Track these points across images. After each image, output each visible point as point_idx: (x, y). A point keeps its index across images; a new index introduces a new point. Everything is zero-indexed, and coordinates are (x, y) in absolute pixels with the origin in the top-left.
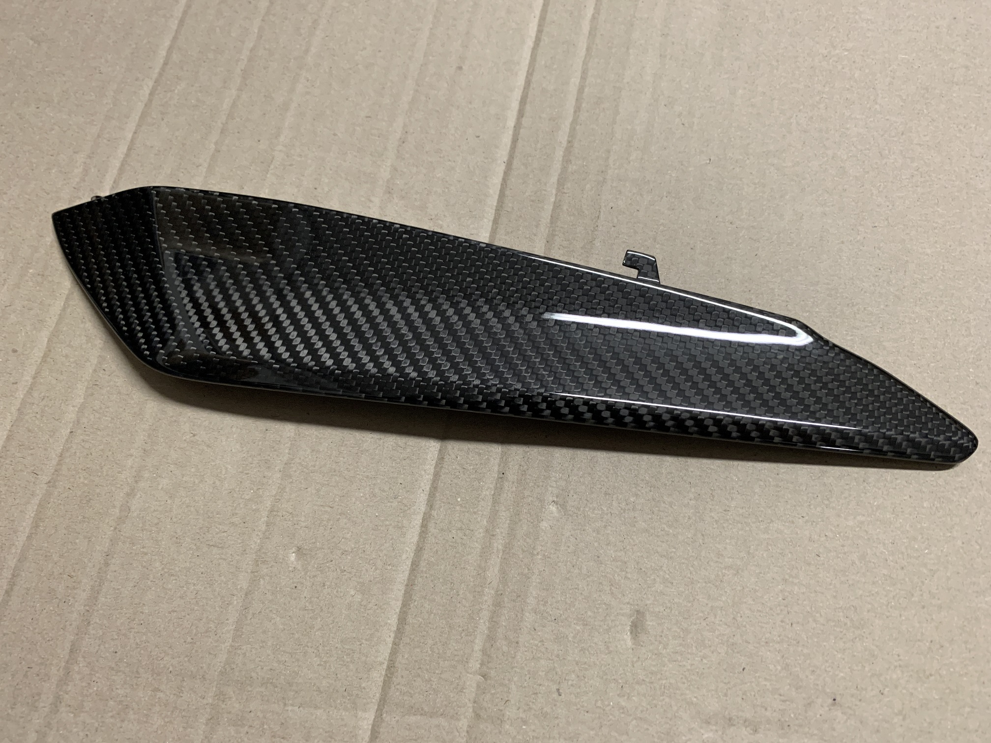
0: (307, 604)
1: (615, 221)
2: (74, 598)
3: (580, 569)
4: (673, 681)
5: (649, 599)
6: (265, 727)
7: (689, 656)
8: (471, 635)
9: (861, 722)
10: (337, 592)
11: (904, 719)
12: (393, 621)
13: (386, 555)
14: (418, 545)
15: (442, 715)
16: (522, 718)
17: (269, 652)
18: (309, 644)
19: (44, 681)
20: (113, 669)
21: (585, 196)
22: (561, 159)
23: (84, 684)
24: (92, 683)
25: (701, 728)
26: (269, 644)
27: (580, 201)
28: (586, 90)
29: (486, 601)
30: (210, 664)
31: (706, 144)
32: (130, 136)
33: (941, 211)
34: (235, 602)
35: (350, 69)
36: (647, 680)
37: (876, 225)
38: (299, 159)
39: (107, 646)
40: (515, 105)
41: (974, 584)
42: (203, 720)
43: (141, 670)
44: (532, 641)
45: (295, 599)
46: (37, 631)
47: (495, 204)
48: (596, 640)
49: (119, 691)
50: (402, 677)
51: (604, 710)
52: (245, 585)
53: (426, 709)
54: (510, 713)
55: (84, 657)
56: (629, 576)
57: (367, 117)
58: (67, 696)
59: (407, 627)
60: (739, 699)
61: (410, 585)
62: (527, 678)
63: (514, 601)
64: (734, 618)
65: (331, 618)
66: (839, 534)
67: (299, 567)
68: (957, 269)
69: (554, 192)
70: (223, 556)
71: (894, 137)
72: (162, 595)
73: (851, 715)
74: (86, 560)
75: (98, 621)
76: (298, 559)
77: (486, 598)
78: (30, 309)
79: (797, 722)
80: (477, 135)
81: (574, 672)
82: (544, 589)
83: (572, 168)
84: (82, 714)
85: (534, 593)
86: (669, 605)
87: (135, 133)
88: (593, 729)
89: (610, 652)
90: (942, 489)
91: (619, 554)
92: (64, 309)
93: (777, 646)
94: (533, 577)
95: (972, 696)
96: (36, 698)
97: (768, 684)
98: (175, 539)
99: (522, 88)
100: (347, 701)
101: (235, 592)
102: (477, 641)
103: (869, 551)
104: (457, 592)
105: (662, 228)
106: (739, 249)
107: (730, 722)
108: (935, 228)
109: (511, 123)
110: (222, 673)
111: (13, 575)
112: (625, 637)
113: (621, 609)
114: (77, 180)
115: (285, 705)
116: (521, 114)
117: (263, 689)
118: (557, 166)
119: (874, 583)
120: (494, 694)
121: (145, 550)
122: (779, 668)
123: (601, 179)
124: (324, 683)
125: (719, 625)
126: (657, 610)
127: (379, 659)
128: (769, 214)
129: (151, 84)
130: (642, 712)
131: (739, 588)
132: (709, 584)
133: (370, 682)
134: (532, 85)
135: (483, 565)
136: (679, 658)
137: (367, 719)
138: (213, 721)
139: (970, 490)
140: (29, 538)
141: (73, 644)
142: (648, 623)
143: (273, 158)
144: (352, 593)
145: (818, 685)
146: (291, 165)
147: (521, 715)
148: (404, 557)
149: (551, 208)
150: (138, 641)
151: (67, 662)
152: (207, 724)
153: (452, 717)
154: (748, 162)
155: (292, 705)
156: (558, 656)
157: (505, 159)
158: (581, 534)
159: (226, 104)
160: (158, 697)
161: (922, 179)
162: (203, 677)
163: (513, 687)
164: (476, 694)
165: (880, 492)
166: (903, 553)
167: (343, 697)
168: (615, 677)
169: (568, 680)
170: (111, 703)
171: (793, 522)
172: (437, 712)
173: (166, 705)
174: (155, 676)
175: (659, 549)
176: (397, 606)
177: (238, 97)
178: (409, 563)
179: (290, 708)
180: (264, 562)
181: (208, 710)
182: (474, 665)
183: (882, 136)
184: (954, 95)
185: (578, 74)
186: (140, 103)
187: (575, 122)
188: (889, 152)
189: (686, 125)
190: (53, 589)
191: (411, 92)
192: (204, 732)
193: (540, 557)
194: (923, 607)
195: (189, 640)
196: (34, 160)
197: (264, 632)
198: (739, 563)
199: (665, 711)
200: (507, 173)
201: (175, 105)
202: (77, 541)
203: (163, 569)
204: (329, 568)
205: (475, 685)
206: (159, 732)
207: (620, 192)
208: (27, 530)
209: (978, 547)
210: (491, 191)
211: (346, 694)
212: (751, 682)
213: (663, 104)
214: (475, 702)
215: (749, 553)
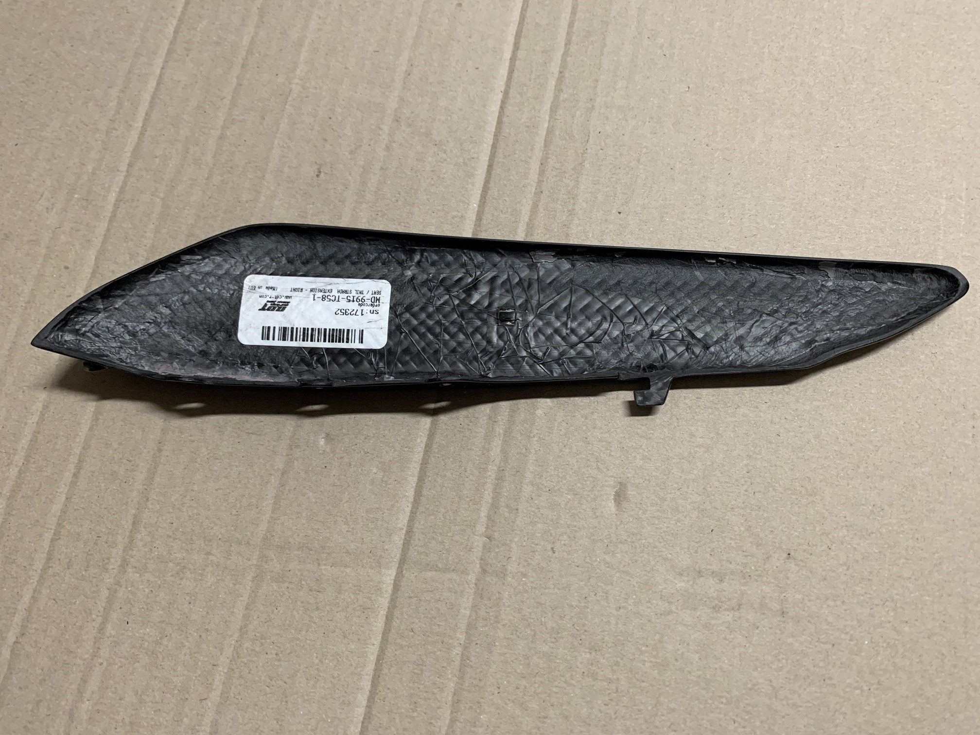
0: (336, 481)
1: (603, 144)
2: (133, 479)
3: (571, 448)
4: (651, 541)
5: (629, 473)
6: (303, 583)
7: (665, 520)
8: (477, 504)
9: (811, 572)
10: (362, 470)
11: (847, 569)
12: (411, 493)
13: (403, 439)
14: (430, 431)
15: (453, 570)
16: (522, 572)
17: (304, 522)
18: (338, 514)
19: (113, 548)
20: (170, 537)
21: (575, 122)
22: (553, 88)
23: (146, 550)
24: (154, 549)
25: (675, 579)
26: (304, 514)
27: (571, 127)
28: (576, 24)
29: (490, 476)
30: (253, 533)
31: (685, 73)
32: (158, 71)
33: (898, 132)
34: (273, 481)
35: (359, 6)
36: (629, 540)
37: (838, 145)
38: (314, 91)
39: (164, 518)
40: (511, 39)
41: (913, 457)
42: (250, 578)
43: (194, 538)
44: (529, 508)
45: (325, 477)
46: (103, 506)
47: (494, 130)
48: (584, 507)
49: (177, 555)
50: (419, 539)
51: (592, 565)
52: (281, 466)
53: (440, 565)
54: (512, 567)
55: (145, 528)
56: (613, 454)
57: (375, 52)
58: (132, 559)
59: (422, 498)
60: (708, 556)
61: (424, 463)
62: (526, 539)
63: (514, 475)
64: (704, 488)
65: (357, 492)
66: (797, 416)
67: (328, 450)
68: (910, 184)
69: (547, 118)
70: (261, 443)
71: (857, 64)
72: (209, 475)
73: (803, 566)
74: (141, 447)
75: (155, 497)
76: (327, 442)
77: (490, 473)
78: (78, 230)
79: (757, 573)
80: (477, 66)
81: (566, 533)
82: (539, 466)
83: (563, 96)
84: (146, 574)
85: (531, 468)
86: (647, 478)
87: (163, 68)
88: (582, 581)
89: (597, 517)
90: (889, 377)
91: (605, 436)
92: (108, 230)
93: (742, 511)
94: (530, 456)
95: (907, 550)
96: (106, 561)
97: (733, 542)
98: (218, 429)
99: (517, 23)
100: (372, 560)
101: (273, 472)
102: (483, 509)
103: (823, 431)
104: (465, 469)
105: (645, 150)
106: (713, 169)
107: (700, 573)
108: (892, 147)
109: (507, 55)
110: (265, 539)
111: (79, 460)
112: (610, 504)
113: (606, 481)
114: (113, 112)
115: (319, 564)
116: (516, 47)
117: (300, 552)
118: (549, 95)
119: (826, 458)
120: (498, 552)
121: (192, 438)
122: (742, 529)
123: (590, 106)
124: (352, 546)
125: (691, 494)
126: (637, 481)
127: (399, 525)
128: (742, 137)
129: (175, 22)
130: (624, 566)
131: (709, 463)
132: (682, 461)
133: (391, 546)
134: (526, 20)
135: (487, 446)
136: (657, 522)
137: (389, 575)
138: (258, 578)
139: (912, 378)
140: (91, 429)
141: (135, 516)
142: (629, 493)
143: (291, 91)
144: (375, 470)
145: (775, 542)
146: (307, 97)
147: (521, 570)
148: (419, 440)
149: (545, 133)
150: (191, 514)
151: (131, 532)
152: (253, 581)
153: (463, 572)
154: (723, 89)
155: (325, 565)
156: (552, 520)
157: (503, 89)
158: (571, 420)
159: (246, 41)
160: (210, 559)
161: (882, 103)
162: (248, 543)
163: (513, 545)
164: (483, 553)
165: (834, 381)
166: (852, 432)
167: (369, 557)
168: (601, 538)
169: (561, 540)
170: (171, 564)
171: (757, 407)
172: (450, 568)
173: (217, 566)
174: (207, 542)
175: (639, 431)
176: (413, 481)
177: (256, 33)
178: (423, 445)
179: (323, 567)
180: (296, 447)
181: (254, 570)
182: (481, 528)
183: (847, 63)
184: (914, 24)
185: (569, 10)
186: (166, 41)
187: (566, 54)
188: (853, 78)
189: (668, 56)
190: (115, 472)
191: (416, 28)
192: (251, 588)
193: (536, 439)
194: (868, 477)
195: (234, 512)
196: (71, 95)
197: (299, 505)
198: (709, 442)
199: (644, 565)
200: (504, 102)
201: (198, 42)
202: (133, 431)
203: (209, 454)
204: (354, 450)
205: (481, 545)
206: (213, 588)
207: (607, 119)
208: (89, 422)
209: (918, 426)
210: (490, 118)
211: (371, 555)
212: (718, 541)
213: (646, 36)
214: (481, 559)
215: (718, 433)
